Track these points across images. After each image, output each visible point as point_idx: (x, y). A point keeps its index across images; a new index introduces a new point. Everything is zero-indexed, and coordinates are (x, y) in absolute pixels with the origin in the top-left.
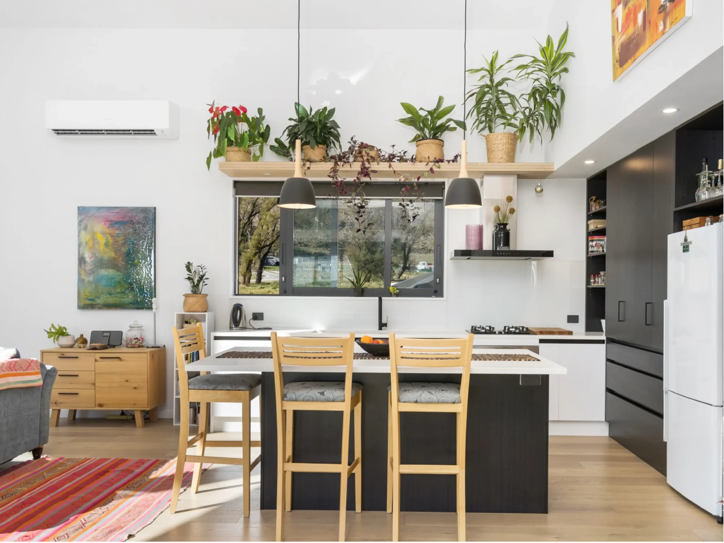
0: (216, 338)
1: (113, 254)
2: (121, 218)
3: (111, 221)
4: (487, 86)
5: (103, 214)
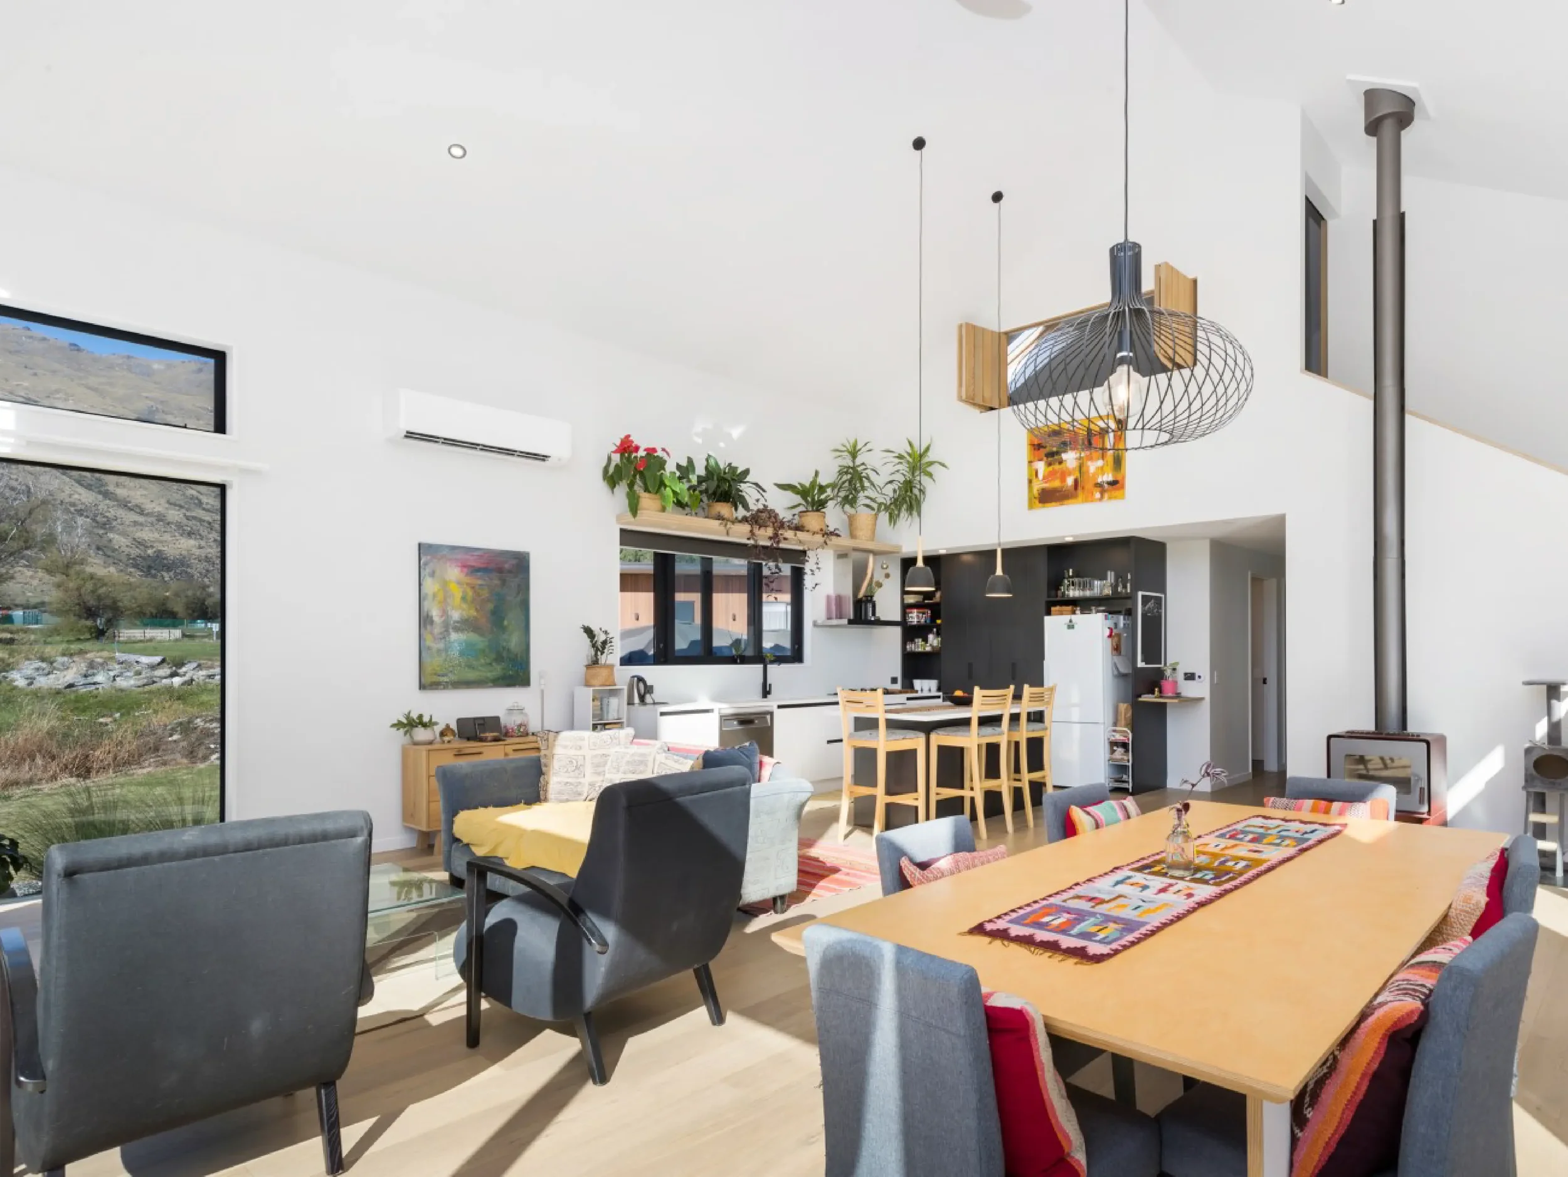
0: (662, 714)
1: (473, 613)
2: (484, 563)
3: (473, 567)
4: (849, 467)
5: (459, 556)
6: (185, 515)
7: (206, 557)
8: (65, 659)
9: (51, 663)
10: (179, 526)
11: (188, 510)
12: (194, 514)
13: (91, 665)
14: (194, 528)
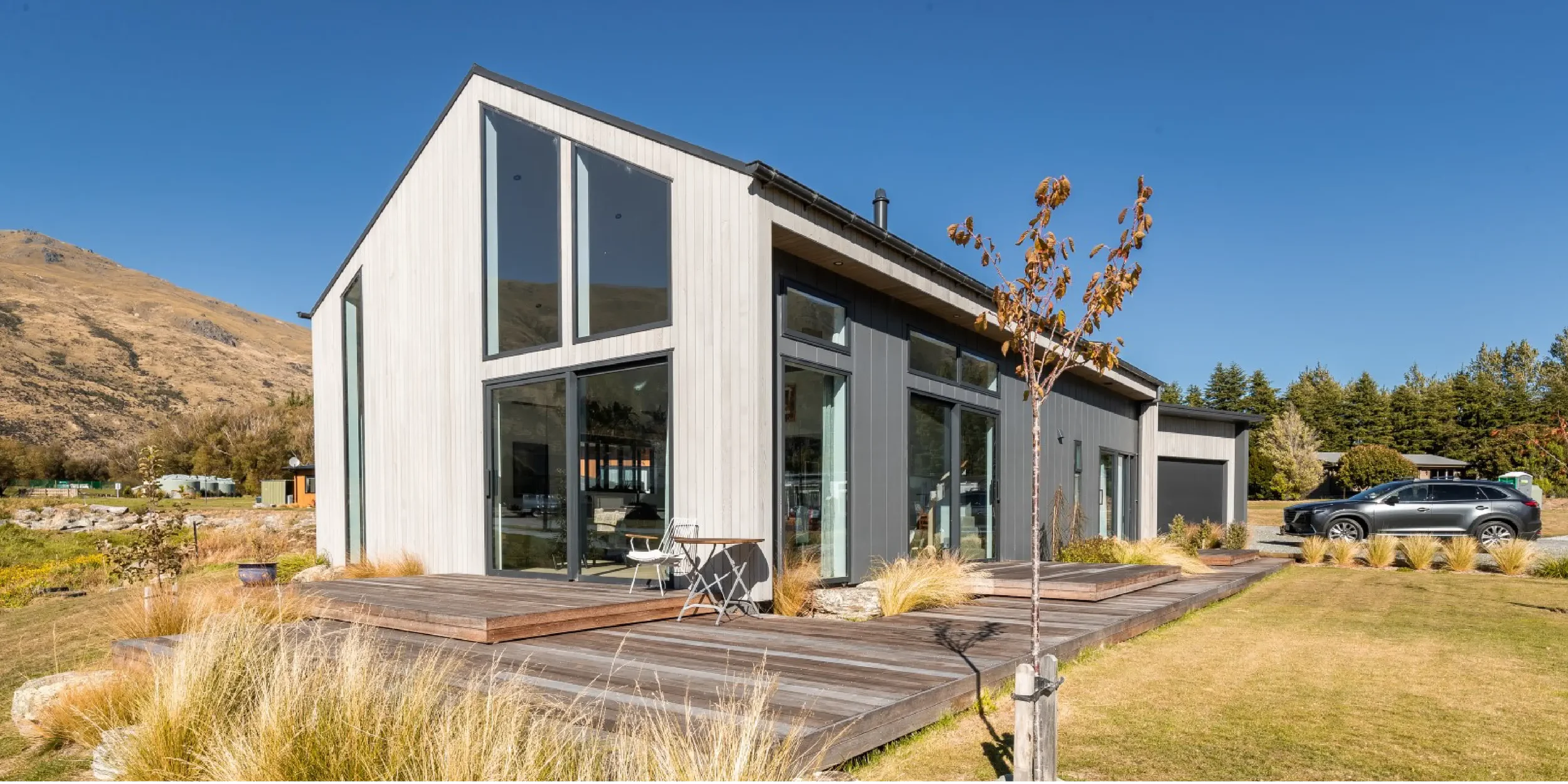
6: (21, 381)
7: (45, 422)
8: (49, 508)
9: (40, 512)
10: (16, 391)
11: (23, 376)
12: (29, 380)
13: (71, 513)
14: (31, 393)
